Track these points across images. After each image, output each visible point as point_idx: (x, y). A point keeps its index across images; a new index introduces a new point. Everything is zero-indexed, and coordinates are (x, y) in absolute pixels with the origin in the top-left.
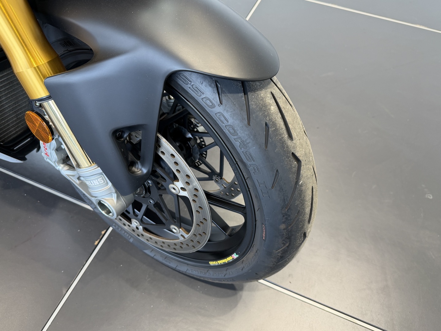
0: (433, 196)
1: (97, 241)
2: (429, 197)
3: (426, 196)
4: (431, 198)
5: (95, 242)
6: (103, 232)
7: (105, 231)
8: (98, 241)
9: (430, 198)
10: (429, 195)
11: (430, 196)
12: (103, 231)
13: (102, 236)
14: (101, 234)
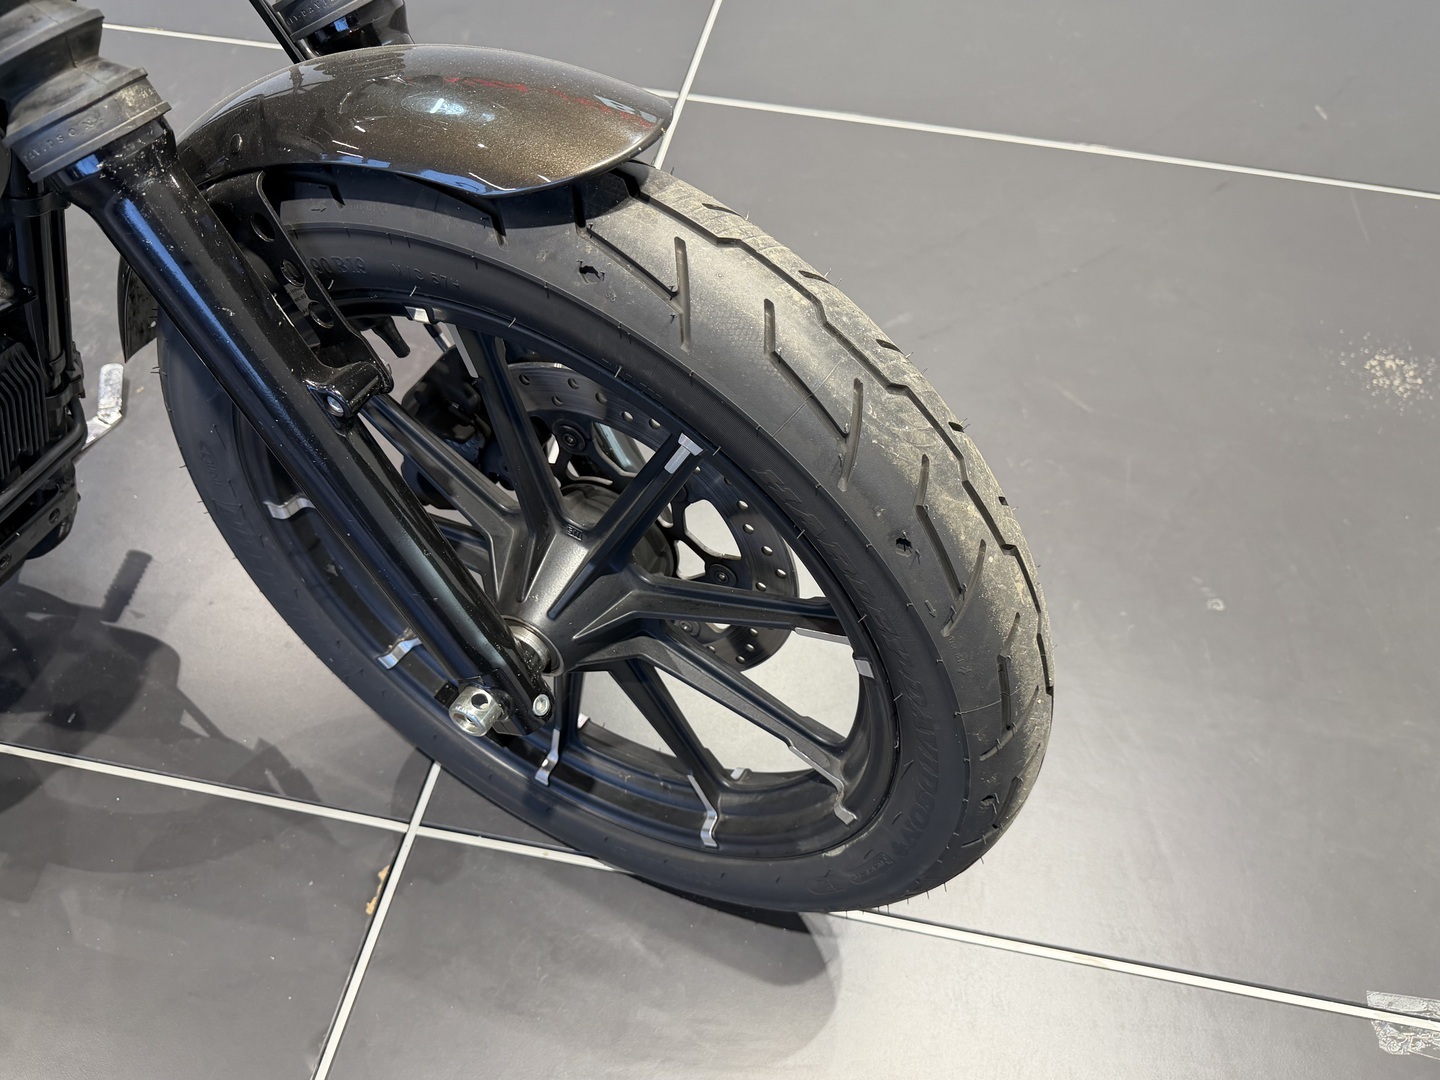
0: (1226, 603)
1: (370, 902)
2: (1214, 607)
3: (1209, 604)
4: (1221, 607)
5: (366, 907)
6: (382, 875)
7: (388, 867)
8: (374, 901)
9: (1218, 608)
10: (1214, 601)
11: (1218, 604)
12: (381, 870)
13: (380, 887)
14: (378, 880)
